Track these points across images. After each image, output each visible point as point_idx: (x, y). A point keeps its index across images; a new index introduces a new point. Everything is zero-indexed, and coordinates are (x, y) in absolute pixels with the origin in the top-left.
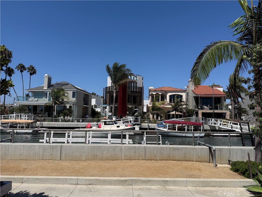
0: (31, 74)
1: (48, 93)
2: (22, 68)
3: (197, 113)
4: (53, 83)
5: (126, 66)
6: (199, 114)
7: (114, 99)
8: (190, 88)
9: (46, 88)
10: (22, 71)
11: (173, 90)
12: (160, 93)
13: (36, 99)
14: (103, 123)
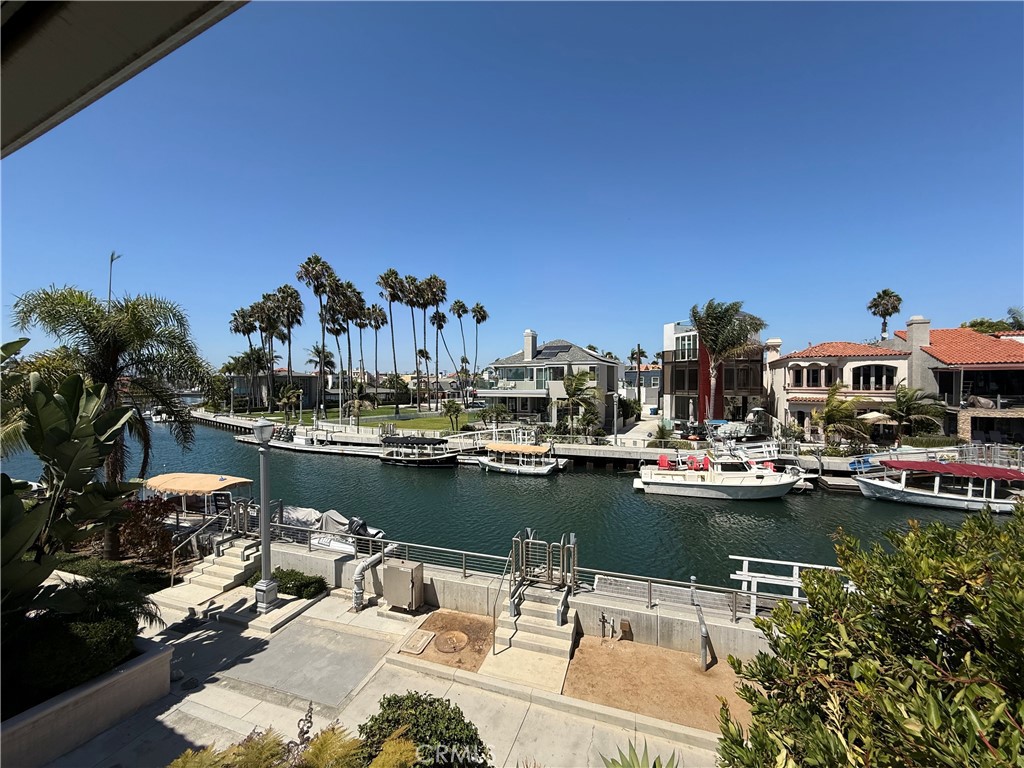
0: (478, 322)
1: (535, 369)
2: (460, 309)
3: (951, 422)
4: (540, 345)
5: (743, 305)
6: (960, 422)
7: (713, 392)
8: (914, 344)
9: (528, 358)
10: (460, 316)
11: (852, 354)
12: (823, 364)
13: (512, 383)
14: (720, 467)
